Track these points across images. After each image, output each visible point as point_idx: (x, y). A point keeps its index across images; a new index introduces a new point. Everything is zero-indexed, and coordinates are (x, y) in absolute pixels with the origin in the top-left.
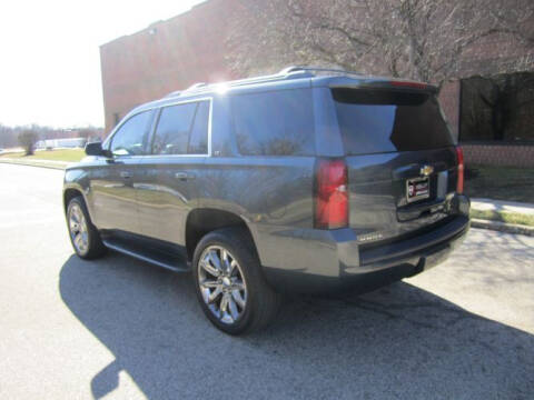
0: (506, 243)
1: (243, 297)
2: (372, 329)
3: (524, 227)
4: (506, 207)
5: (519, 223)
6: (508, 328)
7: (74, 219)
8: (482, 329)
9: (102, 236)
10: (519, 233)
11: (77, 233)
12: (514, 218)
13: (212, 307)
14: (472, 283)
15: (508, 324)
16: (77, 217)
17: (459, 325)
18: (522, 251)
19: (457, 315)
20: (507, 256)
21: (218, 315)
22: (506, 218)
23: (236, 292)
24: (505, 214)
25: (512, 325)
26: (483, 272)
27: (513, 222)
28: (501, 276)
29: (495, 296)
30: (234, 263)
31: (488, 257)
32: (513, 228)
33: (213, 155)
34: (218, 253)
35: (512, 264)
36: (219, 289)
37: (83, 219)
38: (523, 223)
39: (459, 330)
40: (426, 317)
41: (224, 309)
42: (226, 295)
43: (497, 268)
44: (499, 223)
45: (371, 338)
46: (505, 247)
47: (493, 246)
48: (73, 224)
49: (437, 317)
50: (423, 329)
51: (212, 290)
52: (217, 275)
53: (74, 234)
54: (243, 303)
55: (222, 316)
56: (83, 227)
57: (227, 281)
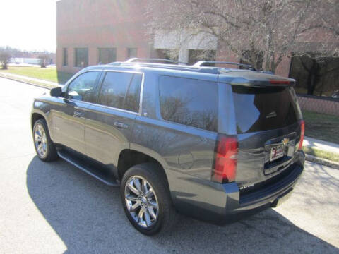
0: (316, 172)
1: (155, 214)
2: (235, 236)
3: (328, 161)
4: (315, 144)
5: (324, 157)
6: (322, 242)
7: (38, 133)
8: (305, 241)
9: (57, 148)
10: (325, 165)
11: (40, 143)
12: (322, 154)
13: (133, 214)
14: (297, 203)
15: (322, 238)
16: (40, 132)
17: (291, 236)
18: (327, 179)
19: (289, 228)
20: (318, 182)
21: (137, 221)
22: (317, 153)
23: (151, 208)
24: (316, 150)
25: (324, 240)
26: (303, 194)
27: (321, 157)
28: (315, 199)
29: (312, 215)
30: (151, 190)
31: (306, 182)
32: (321, 161)
33: (142, 115)
34: (141, 181)
35: (321, 189)
36: (138, 203)
37: (45, 135)
38: (327, 159)
39: (291, 241)
40: (271, 228)
41: (141, 217)
42: (143, 208)
43: (312, 192)
44: (312, 156)
45: (236, 244)
46: (316, 175)
47: (308, 173)
48: (37, 136)
49: (277, 229)
50: (268, 239)
51: (133, 203)
52: (138, 194)
53: (38, 143)
54: (155, 216)
55: (139, 221)
56: (44, 140)
57: (144, 198)
